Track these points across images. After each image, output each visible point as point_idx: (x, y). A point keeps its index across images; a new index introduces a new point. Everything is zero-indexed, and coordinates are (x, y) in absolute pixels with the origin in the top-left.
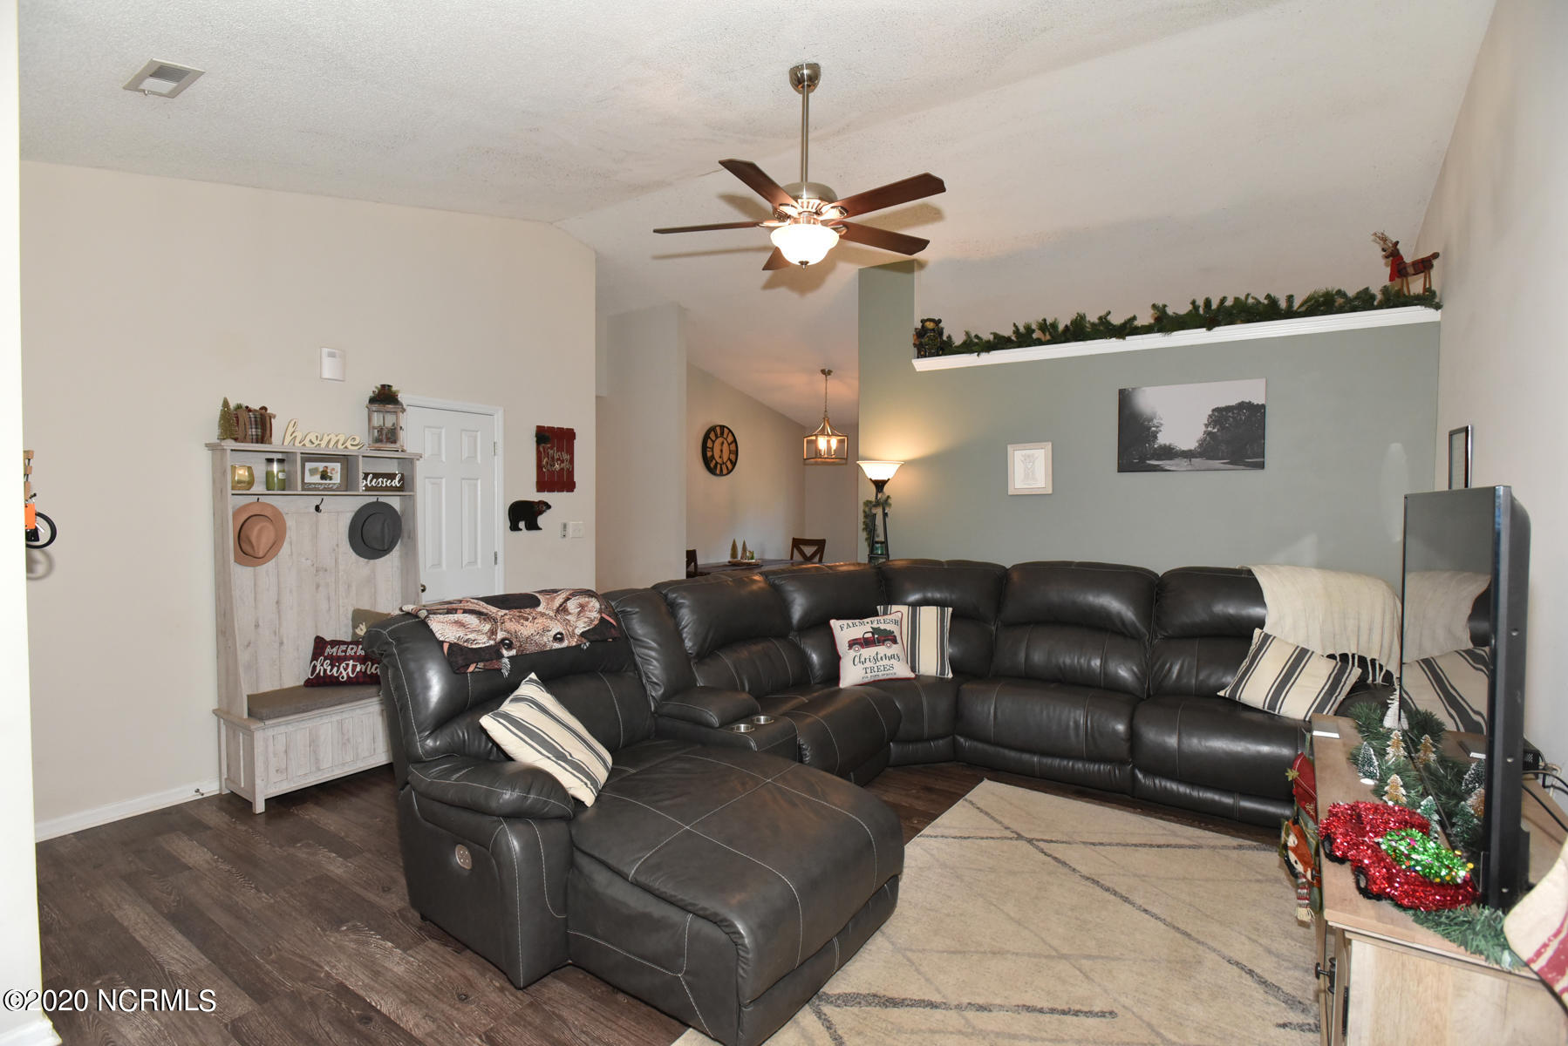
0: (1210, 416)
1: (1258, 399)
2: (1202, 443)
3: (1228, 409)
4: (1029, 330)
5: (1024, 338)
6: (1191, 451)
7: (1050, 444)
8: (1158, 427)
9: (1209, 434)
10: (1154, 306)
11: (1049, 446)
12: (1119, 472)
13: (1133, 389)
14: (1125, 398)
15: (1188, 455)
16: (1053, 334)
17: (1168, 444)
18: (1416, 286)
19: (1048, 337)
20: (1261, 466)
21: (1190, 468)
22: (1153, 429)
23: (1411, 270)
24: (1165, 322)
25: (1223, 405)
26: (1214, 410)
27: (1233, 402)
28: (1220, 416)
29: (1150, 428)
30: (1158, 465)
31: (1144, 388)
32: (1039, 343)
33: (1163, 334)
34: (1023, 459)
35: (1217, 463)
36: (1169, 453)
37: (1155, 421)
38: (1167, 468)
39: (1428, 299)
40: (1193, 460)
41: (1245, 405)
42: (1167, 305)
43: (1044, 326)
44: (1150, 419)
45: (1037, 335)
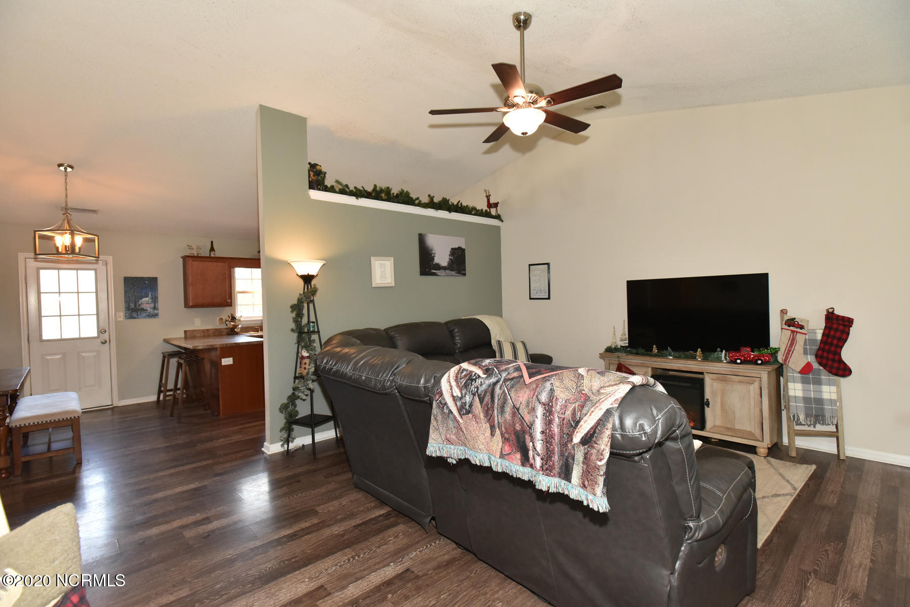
0: (451, 251)
1: (463, 247)
2: (449, 263)
3: (455, 249)
4: (382, 191)
5: (377, 194)
6: (445, 266)
7: (393, 258)
9: (450, 259)
10: (429, 196)
11: (392, 259)
12: (421, 275)
13: (424, 234)
14: (422, 239)
15: (444, 268)
16: (388, 196)
17: (438, 262)
18: (493, 212)
19: (386, 197)
20: (465, 274)
21: (445, 274)
22: (433, 255)
23: (493, 206)
24: (432, 205)
25: (454, 247)
26: (451, 249)
27: (457, 247)
28: (453, 252)
29: (431, 255)
30: (435, 272)
31: (428, 235)
32: (382, 199)
33: (435, 210)
34: (379, 265)
35: (453, 272)
36: (438, 267)
37: (433, 251)
38: (439, 274)
39: (498, 217)
40: (446, 271)
41: (460, 248)
42: (434, 197)
43: (388, 191)
44: (432, 250)
45: (383, 195)
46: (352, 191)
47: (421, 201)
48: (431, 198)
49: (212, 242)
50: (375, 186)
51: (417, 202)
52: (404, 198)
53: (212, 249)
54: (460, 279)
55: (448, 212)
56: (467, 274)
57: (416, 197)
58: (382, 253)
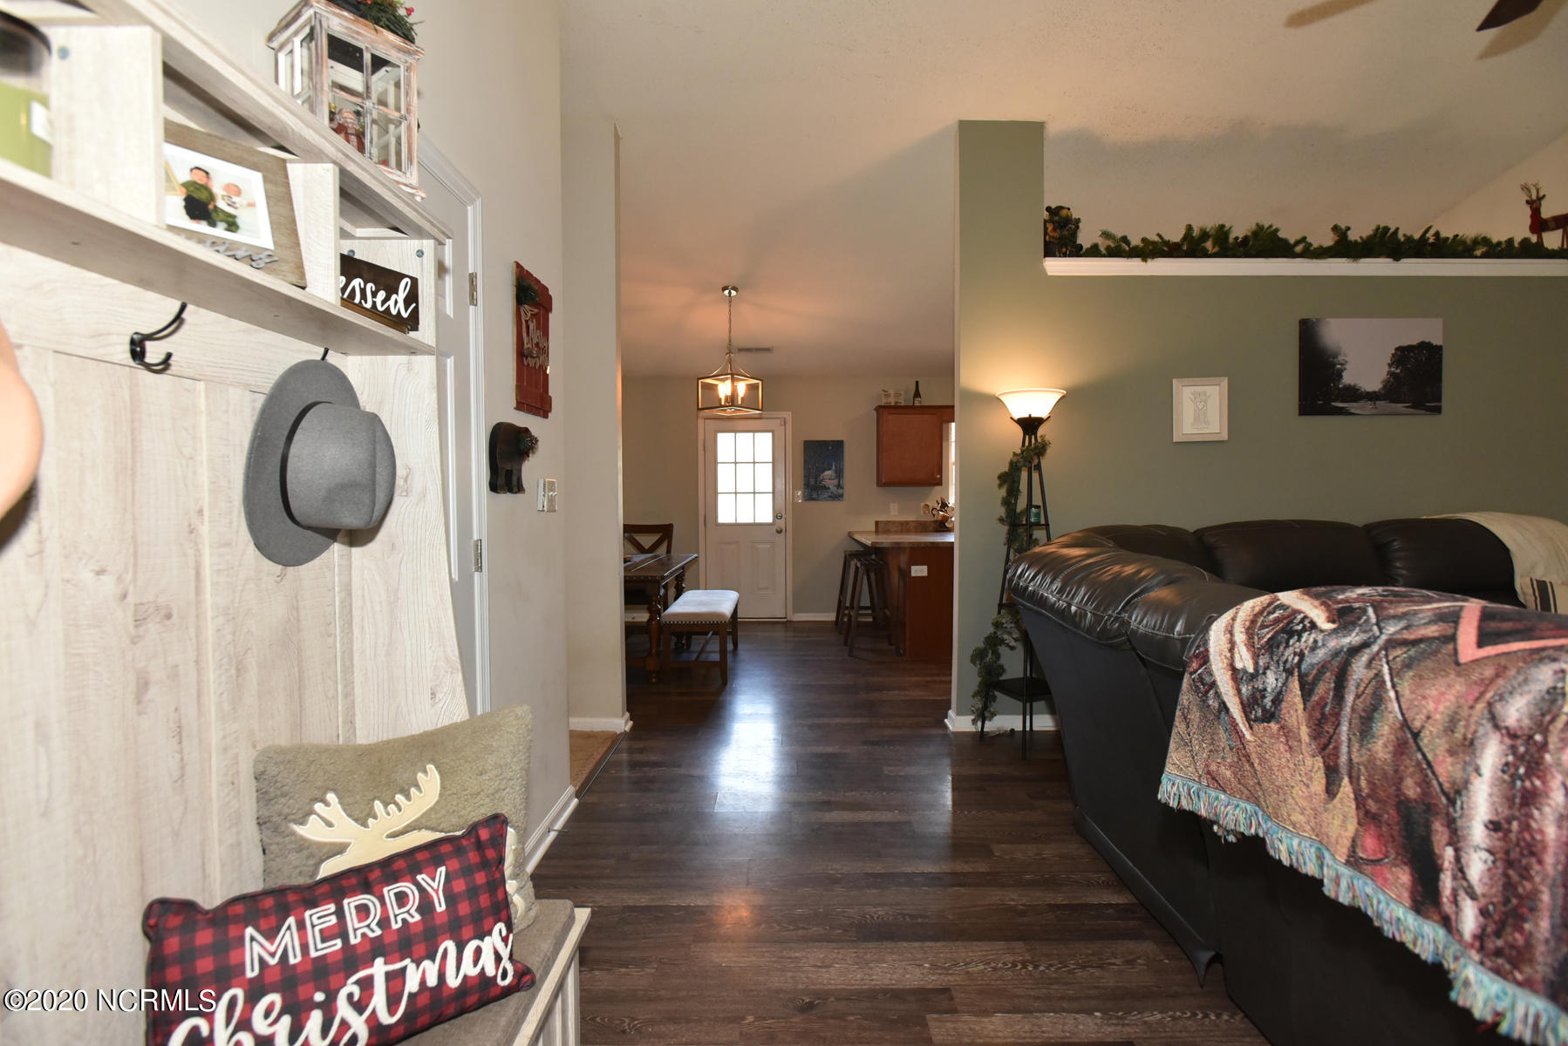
0: (1394, 356)
1: (1437, 340)
2: (1386, 384)
3: (1410, 348)
4: (1205, 235)
5: (1192, 246)
6: (1375, 392)
7: (1226, 380)
8: (1342, 364)
9: (1391, 374)
10: (1335, 228)
11: (1225, 382)
12: (1300, 414)
13: (1317, 319)
14: (1308, 333)
15: (1372, 397)
16: (1224, 244)
17: (1352, 384)
19: (1216, 249)
20: (1438, 410)
21: (1374, 411)
22: (1338, 366)
23: (1552, 225)
24: (1344, 247)
25: (1405, 344)
26: (1397, 349)
27: (1415, 342)
28: (1403, 356)
29: (1335, 365)
30: (1343, 408)
31: (1328, 320)
32: (1205, 255)
33: (1351, 260)
34: (1193, 397)
35: (1400, 407)
36: (1354, 394)
37: (1340, 358)
38: (1352, 411)
40: (1377, 402)
41: (1424, 346)
42: (1348, 229)
43: (1221, 234)
44: (1335, 356)
45: (1209, 245)
46: (1137, 247)
47: (1310, 245)
48: (1341, 232)
49: (917, 382)
50: (1189, 228)
51: (1299, 249)
52: (1265, 243)
53: (917, 394)
54: (1422, 423)
55: (1390, 260)
56: (1443, 409)
57: (1299, 237)
58: (1199, 370)
